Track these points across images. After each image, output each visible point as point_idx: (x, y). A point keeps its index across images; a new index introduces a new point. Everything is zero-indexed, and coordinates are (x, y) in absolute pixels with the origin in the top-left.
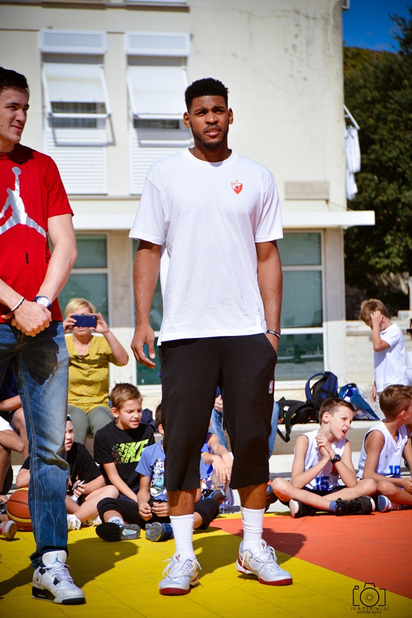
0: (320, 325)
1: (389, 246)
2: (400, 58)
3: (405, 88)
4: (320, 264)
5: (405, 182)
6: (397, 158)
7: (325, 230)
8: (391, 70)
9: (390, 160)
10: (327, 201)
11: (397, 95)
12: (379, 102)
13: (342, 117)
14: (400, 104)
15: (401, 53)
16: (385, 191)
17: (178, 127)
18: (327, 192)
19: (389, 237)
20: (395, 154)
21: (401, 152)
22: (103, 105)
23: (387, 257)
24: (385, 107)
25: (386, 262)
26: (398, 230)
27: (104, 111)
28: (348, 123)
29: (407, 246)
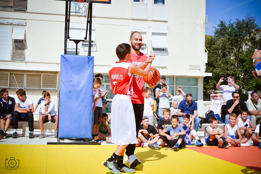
0: (197, 101)
1: (210, 83)
2: (214, 37)
3: (215, 44)
4: (197, 86)
5: (215, 67)
6: (213, 61)
7: (199, 77)
8: (212, 40)
9: (211, 62)
10: (200, 70)
11: (213, 46)
12: (209, 48)
13: (205, 49)
14: (214, 48)
15: (215, 36)
16: (209, 69)
17: (163, 50)
18: (200, 68)
19: (210, 81)
20: (212, 60)
21: (214, 60)
22: (146, 44)
23: (209, 86)
24: (210, 49)
25: (209, 87)
26: (212, 79)
27: (146, 46)
28: (206, 51)
29: (214, 83)
